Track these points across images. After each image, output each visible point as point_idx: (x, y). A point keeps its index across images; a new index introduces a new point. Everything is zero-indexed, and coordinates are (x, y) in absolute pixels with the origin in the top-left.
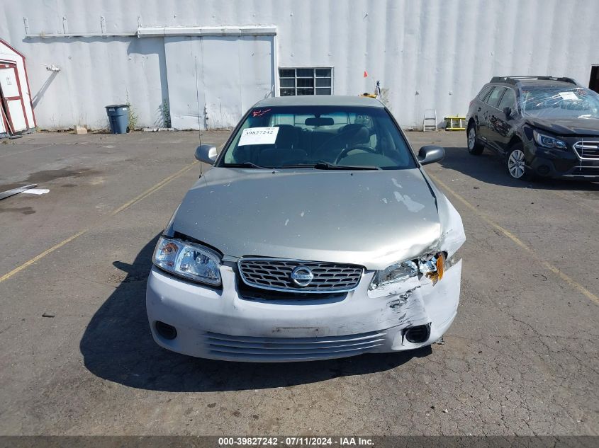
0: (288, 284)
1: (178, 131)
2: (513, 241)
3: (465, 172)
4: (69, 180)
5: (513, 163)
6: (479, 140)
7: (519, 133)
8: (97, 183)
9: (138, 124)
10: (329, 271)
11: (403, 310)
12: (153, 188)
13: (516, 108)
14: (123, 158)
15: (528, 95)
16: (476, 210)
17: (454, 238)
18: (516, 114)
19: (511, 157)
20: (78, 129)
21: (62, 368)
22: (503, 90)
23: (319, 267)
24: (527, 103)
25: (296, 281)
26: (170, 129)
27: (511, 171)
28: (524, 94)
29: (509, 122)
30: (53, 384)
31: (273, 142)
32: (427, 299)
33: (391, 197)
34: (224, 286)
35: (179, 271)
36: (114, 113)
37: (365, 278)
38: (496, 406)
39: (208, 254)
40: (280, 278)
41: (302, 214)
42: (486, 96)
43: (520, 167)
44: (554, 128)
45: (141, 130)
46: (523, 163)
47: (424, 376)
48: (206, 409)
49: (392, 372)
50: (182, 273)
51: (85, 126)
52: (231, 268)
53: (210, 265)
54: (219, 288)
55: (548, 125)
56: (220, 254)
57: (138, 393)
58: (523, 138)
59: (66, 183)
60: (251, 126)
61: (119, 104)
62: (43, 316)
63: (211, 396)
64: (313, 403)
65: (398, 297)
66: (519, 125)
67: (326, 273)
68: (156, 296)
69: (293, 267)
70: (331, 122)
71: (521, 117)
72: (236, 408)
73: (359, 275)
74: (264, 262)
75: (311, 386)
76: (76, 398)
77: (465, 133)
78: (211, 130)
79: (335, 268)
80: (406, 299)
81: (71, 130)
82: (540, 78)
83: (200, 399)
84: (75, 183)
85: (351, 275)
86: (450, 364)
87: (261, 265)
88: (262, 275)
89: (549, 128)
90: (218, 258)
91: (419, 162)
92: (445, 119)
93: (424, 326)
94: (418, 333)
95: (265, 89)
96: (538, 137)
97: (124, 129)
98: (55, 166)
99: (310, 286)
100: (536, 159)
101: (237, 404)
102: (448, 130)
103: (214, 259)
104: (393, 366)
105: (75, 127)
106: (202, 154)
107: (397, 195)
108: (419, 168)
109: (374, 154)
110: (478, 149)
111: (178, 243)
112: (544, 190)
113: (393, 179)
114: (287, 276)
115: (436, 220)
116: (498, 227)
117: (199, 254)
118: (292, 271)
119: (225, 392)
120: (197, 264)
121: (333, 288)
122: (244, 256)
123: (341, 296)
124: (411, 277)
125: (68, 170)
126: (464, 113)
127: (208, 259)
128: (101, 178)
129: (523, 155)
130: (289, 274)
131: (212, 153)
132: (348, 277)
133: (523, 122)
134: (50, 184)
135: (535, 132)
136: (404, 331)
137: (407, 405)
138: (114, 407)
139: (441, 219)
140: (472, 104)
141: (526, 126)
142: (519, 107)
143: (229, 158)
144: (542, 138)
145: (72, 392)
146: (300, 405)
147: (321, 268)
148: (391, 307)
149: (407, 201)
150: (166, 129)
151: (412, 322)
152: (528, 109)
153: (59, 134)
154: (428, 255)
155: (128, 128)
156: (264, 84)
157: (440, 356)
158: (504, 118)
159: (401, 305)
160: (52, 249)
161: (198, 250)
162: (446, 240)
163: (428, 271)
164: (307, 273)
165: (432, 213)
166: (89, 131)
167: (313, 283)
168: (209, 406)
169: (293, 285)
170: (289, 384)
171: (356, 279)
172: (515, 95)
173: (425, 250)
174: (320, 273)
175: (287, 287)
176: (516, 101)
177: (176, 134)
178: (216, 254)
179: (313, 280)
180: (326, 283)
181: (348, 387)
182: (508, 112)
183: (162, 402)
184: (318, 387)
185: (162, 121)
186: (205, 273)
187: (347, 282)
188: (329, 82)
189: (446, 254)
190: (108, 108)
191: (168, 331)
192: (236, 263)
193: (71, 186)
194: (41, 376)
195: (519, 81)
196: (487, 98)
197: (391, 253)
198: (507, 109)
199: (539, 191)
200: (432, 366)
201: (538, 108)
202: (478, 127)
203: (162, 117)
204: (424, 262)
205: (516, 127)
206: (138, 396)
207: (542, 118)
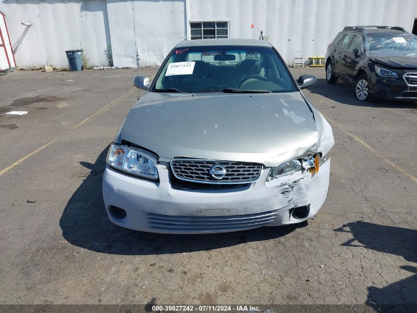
0: (207, 178)
1: (118, 69)
2: (362, 144)
3: (326, 96)
4: (41, 104)
5: (359, 89)
6: (334, 72)
7: (364, 67)
8: (62, 106)
9: (90, 64)
10: (237, 168)
11: (291, 195)
12: (102, 109)
13: (362, 49)
14: (80, 88)
15: (371, 39)
16: (334, 123)
17: (327, 143)
18: (362, 54)
19: (358, 85)
20: (47, 68)
21: (43, 239)
22: (352, 36)
23: (230, 165)
24: (370, 45)
25: (213, 175)
26: (112, 68)
27: (358, 95)
28: (368, 39)
29: (357, 60)
30: (37, 251)
31: (191, 73)
32: (307, 187)
33: (281, 113)
34: (160, 180)
35: (127, 169)
36: (71, 56)
37: (264, 173)
38: (357, 263)
39: (147, 156)
40: (201, 173)
41: (216, 126)
42: (340, 40)
43: (365, 92)
44: (390, 63)
45: (92, 68)
46: (367, 89)
47: (305, 242)
48: (148, 267)
49: (282, 239)
50: (129, 171)
51: (51, 66)
52: (165, 167)
53: (149, 165)
54: (157, 181)
55: (386, 61)
56: (156, 156)
57: (100, 256)
58: (367, 71)
59: (40, 106)
60: (174, 61)
61: (75, 49)
62: (27, 202)
63: (152, 258)
64: (226, 262)
65: (287, 186)
66: (364, 61)
67: (235, 169)
68: (110, 188)
69: (211, 165)
70: (233, 58)
71: (366, 56)
72: (170, 266)
73: (259, 170)
74: (189, 162)
75: (223, 250)
76: (54, 261)
77: (325, 68)
78: (142, 68)
79: (241, 166)
80: (293, 187)
81: (41, 68)
82: (378, 27)
83: (144, 261)
84: (46, 107)
85: (253, 171)
86: (323, 232)
87: (187, 164)
88: (188, 171)
89: (386, 63)
90: (155, 159)
91: (299, 87)
92: (309, 58)
93: (305, 206)
94: (301, 212)
95: (180, 37)
96: (378, 70)
97: (79, 68)
98: (31, 95)
99: (223, 179)
100: (376, 86)
101: (171, 263)
102: (311, 67)
103: (152, 160)
104: (282, 234)
105: (44, 66)
106: (138, 83)
107: (285, 111)
108: (299, 91)
109: (265, 82)
110: (333, 80)
111: (125, 148)
112: (381, 108)
113: (281, 100)
114: (206, 172)
115: (315, 129)
116: (351, 135)
117: (141, 156)
118: (211, 168)
119: (162, 255)
120: (140, 163)
121: (241, 180)
122: (175, 158)
123: (246, 186)
124: (296, 171)
125: (41, 97)
126: (323, 54)
127: (148, 159)
128: (64, 103)
129: (367, 83)
130: (208, 170)
131: (146, 82)
132: (251, 172)
133: (367, 59)
134: (28, 107)
135: (376, 67)
136: (291, 211)
137: (294, 263)
138: (82, 267)
139: (318, 129)
140: (329, 47)
141: (369, 62)
142: (364, 48)
143: (159, 86)
144: (381, 70)
145: (51, 256)
146: (216, 264)
147: (231, 166)
148: (282, 193)
149: (293, 115)
150: (110, 68)
151: (297, 204)
152: (371, 49)
153: (33, 72)
154: (309, 155)
155: (82, 67)
156: (179, 34)
157: (315, 227)
158: (353, 57)
159: (290, 191)
160: (32, 154)
161: (140, 153)
162: (321, 144)
163: (309, 167)
164: (221, 169)
165: (311, 125)
166: (54, 69)
167: (225, 177)
168: (151, 265)
169: (211, 178)
170: (208, 248)
171: (257, 174)
172: (361, 40)
173: (307, 152)
174: (230, 170)
175: (207, 180)
176: (362, 44)
177: (117, 71)
178: (153, 156)
179: (226, 175)
180: (235, 177)
181: (250, 250)
182: (356, 52)
183: (117, 263)
184: (229, 250)
185: (107, 61)
186: (146, 170)
187: (251, 176)
188: (226, 32)
189: (321, 154)
190: (67, 52)
191: (119, 213)
192: (169, 163)
193: (43, 108)
194: (28, 245)
195: (364, 30)
196: (341, 43)
197: (282, 154)
198: (356, 49)
199: (378, 109)
200: (310, 234)
201: (378, 49)
202: (334, 64)
203: (106, 58)
204: (306, 160)
205: (362, 63)
206: (99, 258)
207: (381, 56)
